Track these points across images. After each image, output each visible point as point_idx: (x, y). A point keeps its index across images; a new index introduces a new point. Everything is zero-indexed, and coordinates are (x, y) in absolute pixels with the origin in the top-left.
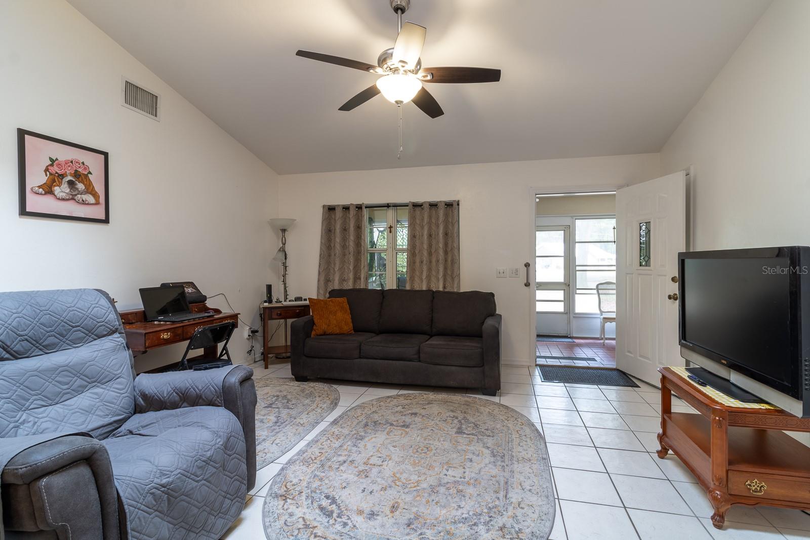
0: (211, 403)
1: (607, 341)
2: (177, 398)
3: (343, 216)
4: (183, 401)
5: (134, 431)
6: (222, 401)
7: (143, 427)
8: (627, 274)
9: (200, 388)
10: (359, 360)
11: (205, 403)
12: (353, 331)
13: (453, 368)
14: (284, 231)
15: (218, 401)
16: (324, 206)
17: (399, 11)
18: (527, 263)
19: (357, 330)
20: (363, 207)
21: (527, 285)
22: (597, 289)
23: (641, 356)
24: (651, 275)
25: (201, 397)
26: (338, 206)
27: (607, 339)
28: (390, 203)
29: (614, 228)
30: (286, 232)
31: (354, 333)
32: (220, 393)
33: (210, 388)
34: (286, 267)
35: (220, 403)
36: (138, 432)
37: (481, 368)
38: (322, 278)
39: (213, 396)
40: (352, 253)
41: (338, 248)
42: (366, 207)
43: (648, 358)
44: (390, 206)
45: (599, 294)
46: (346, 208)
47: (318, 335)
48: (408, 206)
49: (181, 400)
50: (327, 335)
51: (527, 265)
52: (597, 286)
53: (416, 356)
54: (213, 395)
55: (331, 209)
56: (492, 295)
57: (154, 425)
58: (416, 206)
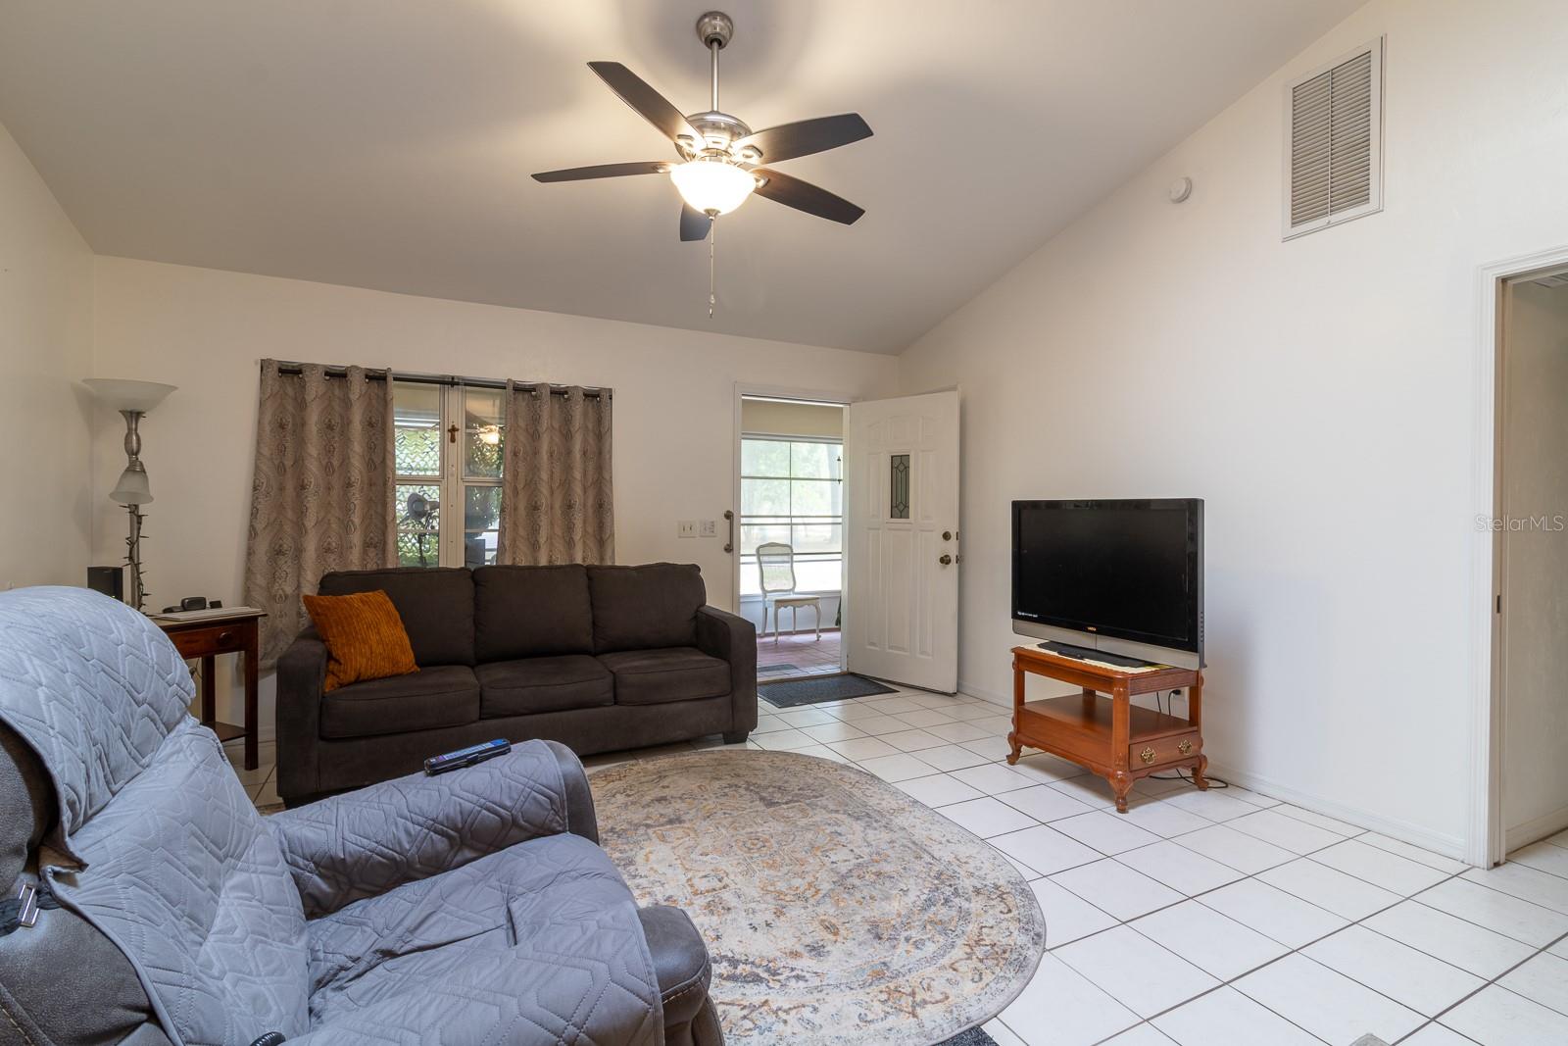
0: (543, 831)
1: (780, 638)
2: (441, 844)
3: (325, 394)
4: (456, 848)
5: (397, 948)
6: (564, 820)
7: (413, 931)
8: (869, 529)
9: (508, 803)
10: (480, 724)
11: (524, 835)
12: (416, 667)
13: (682, 705)
14: (134, 416)
15: (558, 822)
16: (264, 365)
17: (715, 45)
18: (728, 512)
19: (425, 661)
20: (390, 379)
21: (729, 549)
22: (758, 554)
23: (891, 647)
24: (909, 530)
25: (515, 823)
26: (314, 366)
27: (781, 634)
28: (458, 378)
29: (839, 460)
30: (141, 420)
31: (419, 670)
32: (562, 802)
33: (535, 798)
34: (140, 517)
35: (560, 825)
36: (407, 947)
37: (729, 698)
38: (263, 547)
39: (546, 813)
40: (357, 486)
41: (314, 470)
42: (395, 379)
43: (903, 649)
44: (458, 384)
45: (760, 563)
46: (337, 376)
47: (341, 686)
48: (505, 388)
49: (452, 846)
50: (364, 681)
51: (729, 516)
52: (758, 550)
53: (610, 695)
54: (547, 809)
55: (291, 372)
56: (696, 568)
57: (434, 918)
58: (520, 389)
